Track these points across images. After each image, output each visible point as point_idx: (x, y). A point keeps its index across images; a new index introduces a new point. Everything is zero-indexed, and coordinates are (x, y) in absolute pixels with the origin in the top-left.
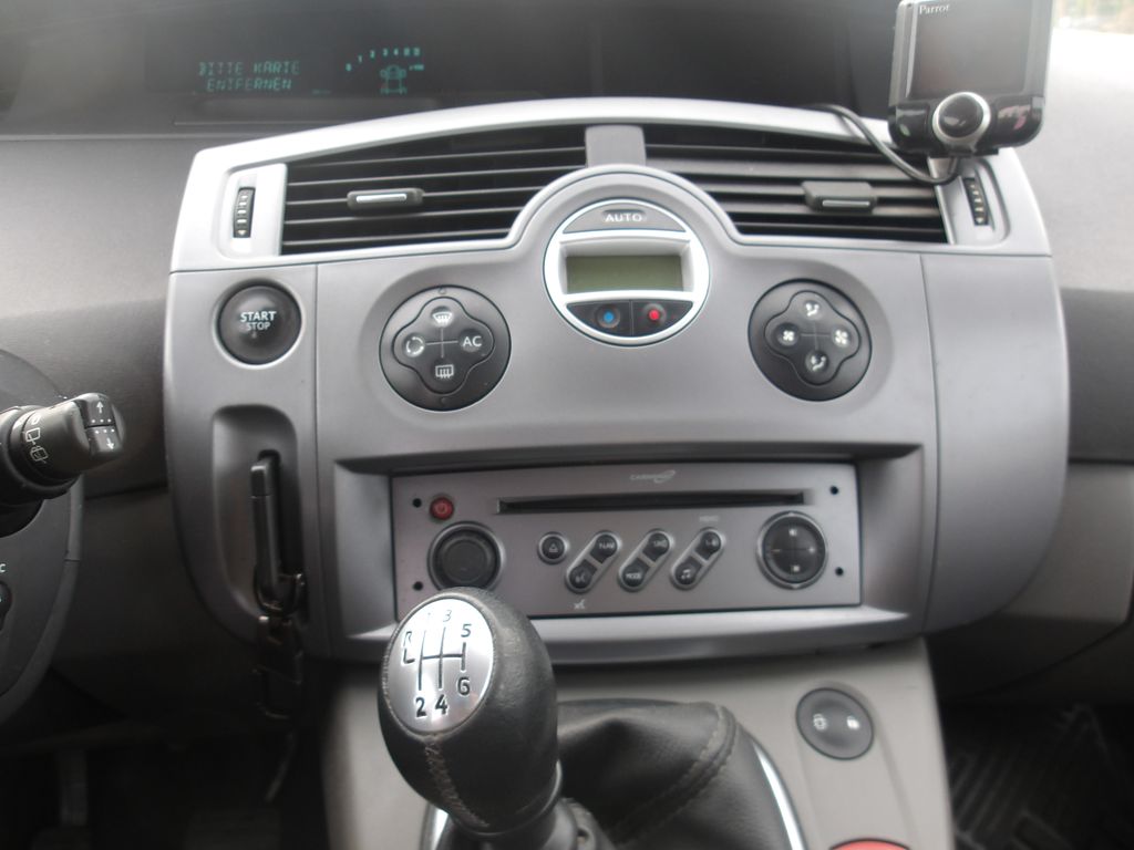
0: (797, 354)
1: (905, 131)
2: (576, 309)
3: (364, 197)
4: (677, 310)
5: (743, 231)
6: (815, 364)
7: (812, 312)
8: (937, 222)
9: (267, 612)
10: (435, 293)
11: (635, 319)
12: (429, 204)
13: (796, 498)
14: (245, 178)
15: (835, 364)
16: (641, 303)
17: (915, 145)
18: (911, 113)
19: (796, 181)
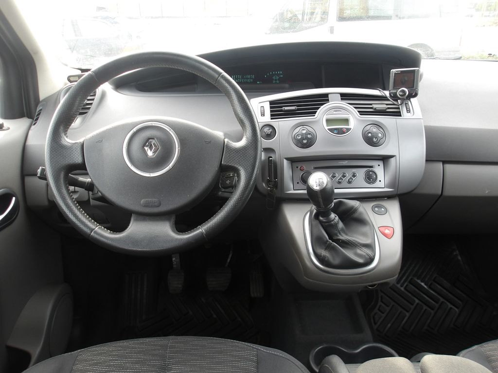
0: (371, 138)
1: (392, 95)
2: (329, 129)
3: (286, 108)
4: (348, 130)
5: (361, 114)
6: (375, 140)
7: (374, 130)
8: (400, 112)
9: (270, 187)
10: (302, 127)
11: (340, 132)
12: (298, 110)
13: (371, 167)
14: (262, 105)
15: (379, 140)
16: (342, 128)
17: (395, 97)
18: (393, 91)
19: (371, 104)
